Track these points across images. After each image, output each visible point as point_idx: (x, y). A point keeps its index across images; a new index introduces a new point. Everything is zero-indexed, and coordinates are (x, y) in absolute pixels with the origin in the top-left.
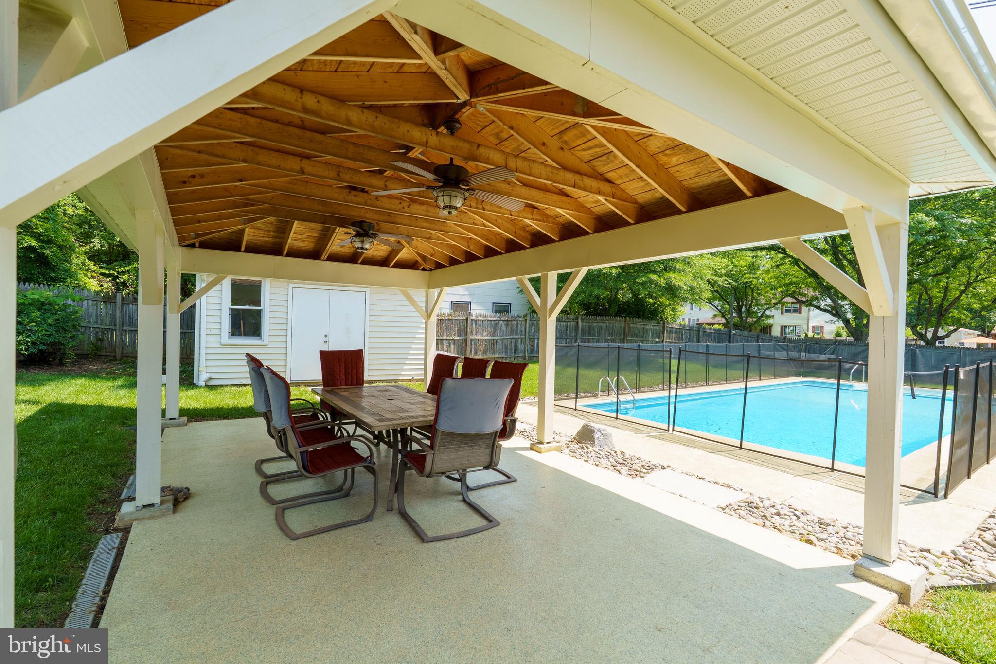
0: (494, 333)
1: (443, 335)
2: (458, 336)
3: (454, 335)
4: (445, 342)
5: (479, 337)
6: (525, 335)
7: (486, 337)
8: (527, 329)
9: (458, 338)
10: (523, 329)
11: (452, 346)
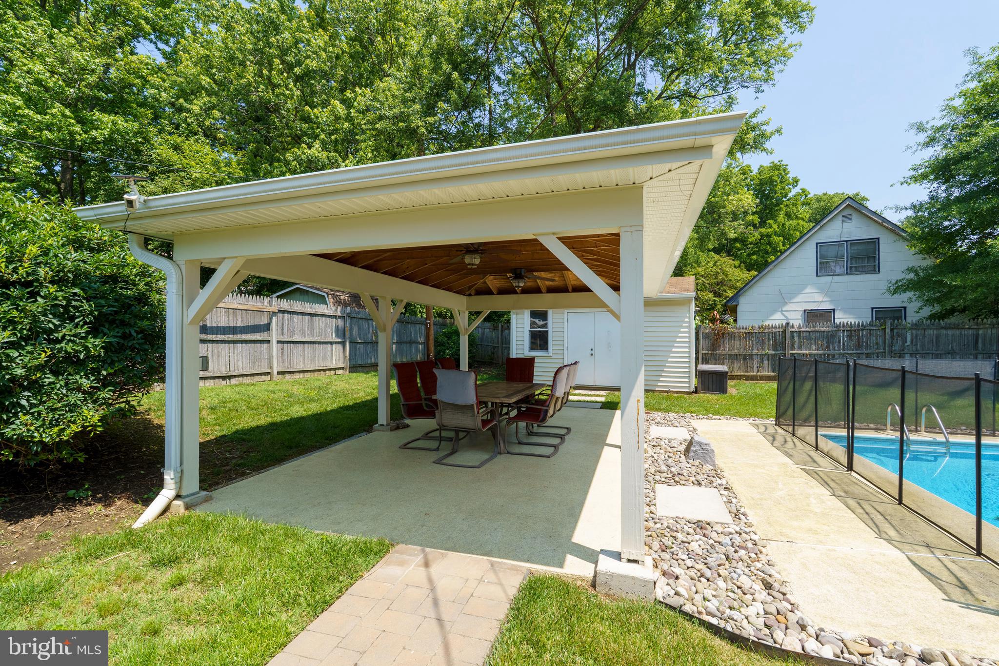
0: (828, 347)
1: (753, 349)
2: (773, 350)
3: (768, 349)
4: (755, 357)
5: (804, 352)
6: (885, 349)
7: (816, 352)
8: (887, 341)
9: (774, 353)
10: (880, 341)
11: (766, 362)
